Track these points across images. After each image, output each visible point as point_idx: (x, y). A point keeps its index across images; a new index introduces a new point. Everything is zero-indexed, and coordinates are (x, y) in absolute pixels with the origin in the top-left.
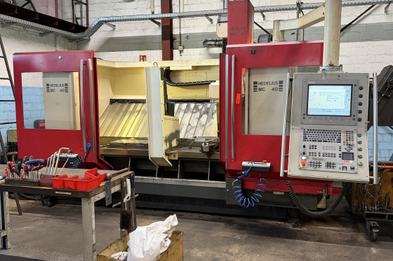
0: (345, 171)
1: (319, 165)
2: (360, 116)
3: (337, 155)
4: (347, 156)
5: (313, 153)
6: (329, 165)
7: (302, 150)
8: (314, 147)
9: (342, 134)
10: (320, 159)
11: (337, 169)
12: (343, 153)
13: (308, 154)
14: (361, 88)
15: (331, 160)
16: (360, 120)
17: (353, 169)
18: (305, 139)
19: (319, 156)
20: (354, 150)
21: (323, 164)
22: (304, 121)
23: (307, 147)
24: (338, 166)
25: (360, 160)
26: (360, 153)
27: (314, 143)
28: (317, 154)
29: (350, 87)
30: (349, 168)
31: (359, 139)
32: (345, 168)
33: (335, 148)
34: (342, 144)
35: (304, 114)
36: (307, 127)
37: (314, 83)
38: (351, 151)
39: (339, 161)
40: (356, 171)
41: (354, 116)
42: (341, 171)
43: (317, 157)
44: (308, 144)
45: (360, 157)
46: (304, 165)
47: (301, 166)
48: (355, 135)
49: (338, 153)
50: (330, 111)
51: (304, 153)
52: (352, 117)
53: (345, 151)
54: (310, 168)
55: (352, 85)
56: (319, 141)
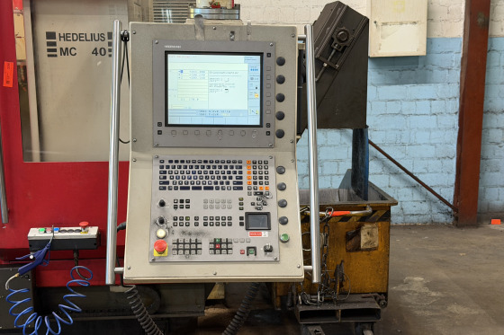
14: (281, 62)
17: (270, 250)
21: (206, 245)
27: (184, 195)
29: (258, 58)
40: (275, 254)
45: (284, 221)
52: (265, 129)
55: (261, 54)
56: (194, 188)
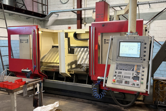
0: (134, 86)
1: (121, 82)
2: (144, 58)
3: (131, 78)
4: (136, 78)
5: (119, 76)
6: (126, 82)
7: (115, 74)
8: (120, 73)
9: (135, 67)
10: (122, 79)
11: (130, 85)
12: (134, 76)
13: (117, 76)
14: (145, 44)
15: (127, 80)
16: (144, 60)
17: (138, 85)
18: (117, 68)
19: (122, 77)
20: (140, 76)
21: (124, 82)
22: (117, 59)
23: (117, 73)
24: (130, 83)
25: (142, 81)
26: (143, 77)
27: (121, 71)
28: (121, 76)
29: (140, 43)
30: (136, 84)
31: (143, 70)
32: (134, 84)
33: (131, 74)
34: (134, 72)
35: (117, 56)
36: (119, 62)
37: (122, 41)
38: (138, 76)
39: (131, 80)
40: (139, 86)
41: (142, 58)
42: (132, 86)
43: (121, 78)
44: (118, 71)
45: (142, 79)
46: (114, 82)
47: (113, 82)
48: (141, 68)
49: (131, 76)
50: (130, 55)
51: (115, 76)
52: (141, 58)
53: (135, 76)
54: (117, 83)
55: (141, 42)
56: (123, 70)
